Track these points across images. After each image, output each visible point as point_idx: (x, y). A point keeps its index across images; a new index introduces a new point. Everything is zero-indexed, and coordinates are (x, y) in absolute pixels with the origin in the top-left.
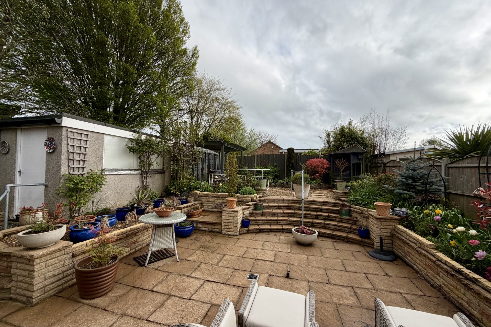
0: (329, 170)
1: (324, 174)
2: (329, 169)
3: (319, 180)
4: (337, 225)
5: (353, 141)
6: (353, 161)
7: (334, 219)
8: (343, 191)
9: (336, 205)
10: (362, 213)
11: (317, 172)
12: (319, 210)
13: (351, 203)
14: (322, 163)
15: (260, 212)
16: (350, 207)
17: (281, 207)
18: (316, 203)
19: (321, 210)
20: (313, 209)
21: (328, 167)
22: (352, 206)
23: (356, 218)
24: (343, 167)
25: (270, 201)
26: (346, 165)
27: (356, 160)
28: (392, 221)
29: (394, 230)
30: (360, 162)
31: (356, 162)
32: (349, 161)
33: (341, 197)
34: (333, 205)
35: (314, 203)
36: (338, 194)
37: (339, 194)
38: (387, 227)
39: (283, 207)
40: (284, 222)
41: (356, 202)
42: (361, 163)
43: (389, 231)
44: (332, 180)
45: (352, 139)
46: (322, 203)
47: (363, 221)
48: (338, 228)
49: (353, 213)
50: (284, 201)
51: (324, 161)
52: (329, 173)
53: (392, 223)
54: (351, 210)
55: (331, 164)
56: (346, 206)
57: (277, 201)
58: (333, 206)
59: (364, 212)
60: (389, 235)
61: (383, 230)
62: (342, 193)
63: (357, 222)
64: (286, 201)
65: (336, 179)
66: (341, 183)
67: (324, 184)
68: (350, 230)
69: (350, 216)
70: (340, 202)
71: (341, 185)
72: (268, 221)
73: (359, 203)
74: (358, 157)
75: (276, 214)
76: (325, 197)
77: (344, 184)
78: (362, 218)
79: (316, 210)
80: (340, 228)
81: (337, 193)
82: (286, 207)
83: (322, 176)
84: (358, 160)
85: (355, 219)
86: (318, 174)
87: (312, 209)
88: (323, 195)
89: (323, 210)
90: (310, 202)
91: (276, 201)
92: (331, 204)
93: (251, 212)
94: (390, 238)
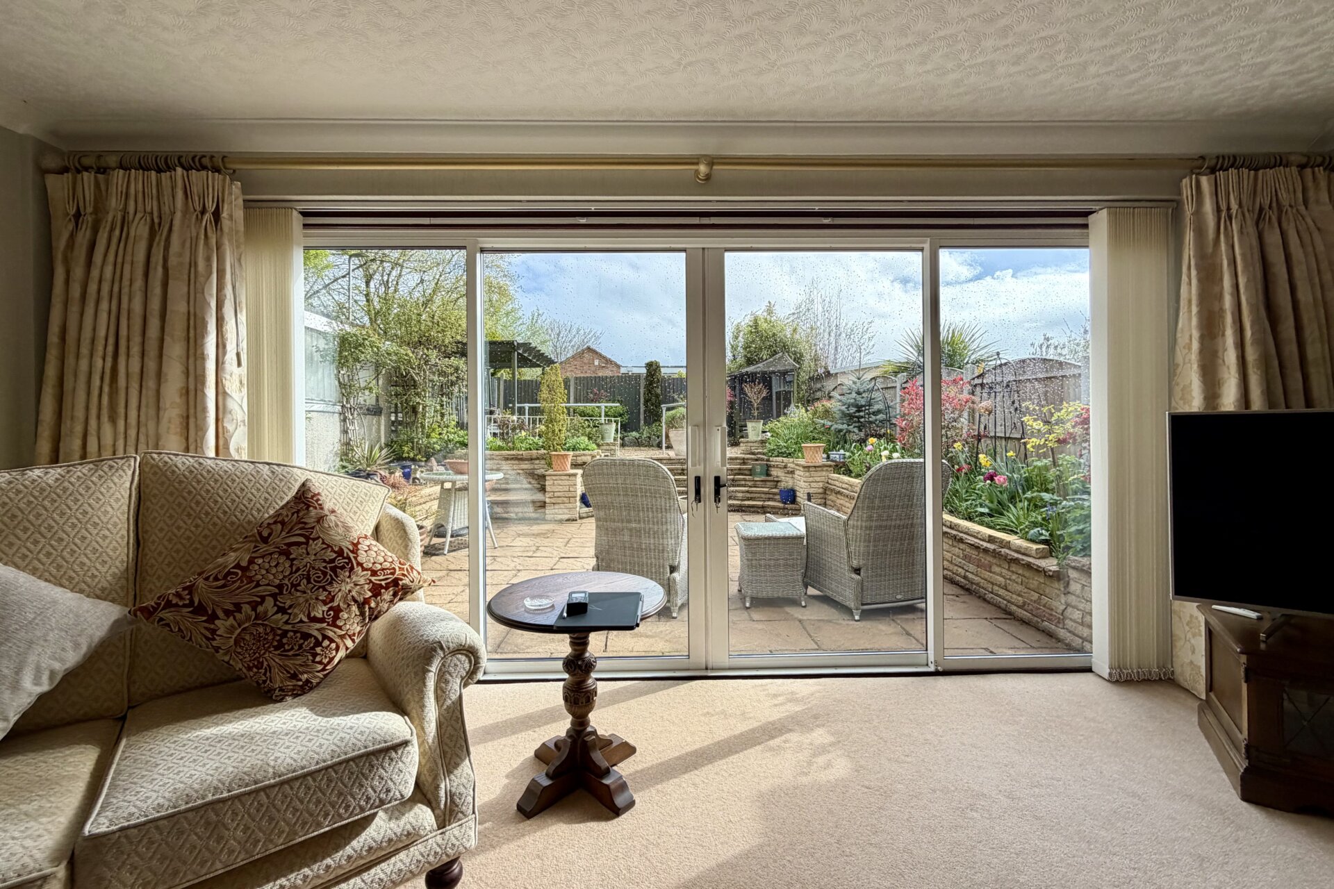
4: (748, 492)
6: (777, 386)
7: (743, 483)
8: (758, 439)
9: (747, 461)
10: (785, 467)
13: (770, 455)
16: (768, 461)
23: (777, 477)
24: (758, 396)
26: (763, 395)
27: (782, 386)
28: (825, 469)
29: (828, 483)
30: (789, 389)
31: (783, 389)
32: (769, 386)
33: (754, 449)
34: (741, 461)
36: (749, 444)
37: (752, 444)
38: (818, 479)
41: (778, 452)
43: (821, 485)
45: (776, 343)
47: (788, 478)
48: (748, 495)
49: (772, 469)
53: (824, 473)
54: (770, 466)
56: (762, 460)
58: (740, 464)
59: (789, 465)
60: (821, 490)
61: (813, 485)
62: (756, 442)
63: (779, 484)
65: (746, 419)
66: (755, 426)
68: (768, 496)
69: (768, 475)
70: (753, 456)
71: (754, 429)
73: (781, 453)
74: (785, 379)
77: (760, 426)
78: (785, 475)
80: (752, 495)
84: (786, 385)
85: (776, 479)
92: (738, 461)
94: (821, 496)
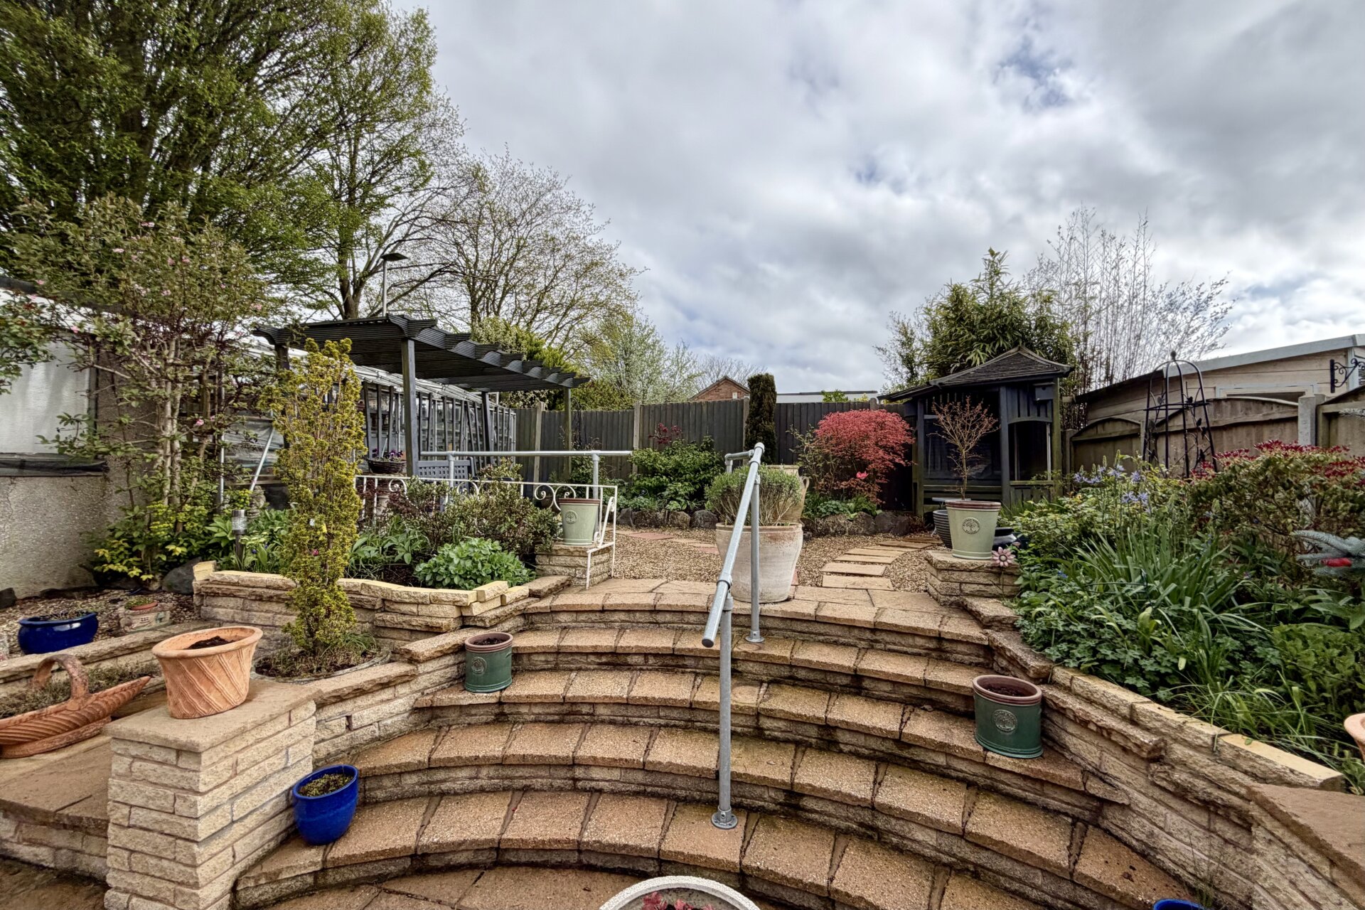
0: (908, 456)
1: (889, 474)
2: (908, 451)
3: (870, 499)
5: (1005, 339)
6: (1011, 412)
7: (941, 761)
8: (986, 563)
9: (946, 645)
10: (1156, 756)
11: (863, 466)
12: (845, 681)
13: (1053, 652)
14: (882, 425)
15: (481, 697)
16: (1045, 678)
17: (631, 660)
18: (834, 630)
19: (857, 684)
20: (812, 676)
21: (905, 445)
22: (1060, 674)
23: (1101, 777)
24: (970, 436)
25: (582, 617)
26: (983, 431)
27: (1024, 411)
30: (1042, 419)
31: (1024, 418)
32: (995, 411)
33: (972, 595)
34: (932, 645)
35: (821, 629)
36: (956, 575)
37: (965, 576)
39: (639, 659)
40: (616, 774)
41: (1094, 651)
42: (1043, 425)
44: (921, 495)
45: (1003, 329)
46: (868, 635)
47: (1172, 818)
48: (966, 852)
49: (1072, 728)
50: (660, 618)
51: (891, 418)
52: (908, 470)
54: (1062, 712)
55: (916, 434)
56: (1018, 665)
57: (622, 616)
59: (1179, 751)
62: (978, 569)
63: (1116, 817)
64: (668, 617)
65: (941, 493)
66: (972, 515)
67: (889, 514)
69: (1049, 745)
70: (974, 632)
71: (968, 523)
72: (508, 772)
73: (1116, 663)
74: (1031, 395)
75: (585, 709)
76: (886, 582)
77: (989, 517)
78: (1157, 793)
79: (830, 679)
81: (952, 568)
82: (657, 655)
83: (883, 481)
84: (1033, 411)
85: (1095, 788)
86: (864, 475)
87: (802, 674)
88: (879, 570)
89: (866, 684)
90: (799, 627)
91: (616, 617)
92: (920, 641)
93: (425, 701)
